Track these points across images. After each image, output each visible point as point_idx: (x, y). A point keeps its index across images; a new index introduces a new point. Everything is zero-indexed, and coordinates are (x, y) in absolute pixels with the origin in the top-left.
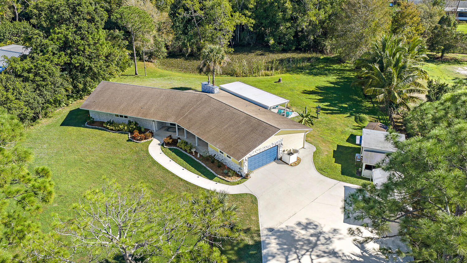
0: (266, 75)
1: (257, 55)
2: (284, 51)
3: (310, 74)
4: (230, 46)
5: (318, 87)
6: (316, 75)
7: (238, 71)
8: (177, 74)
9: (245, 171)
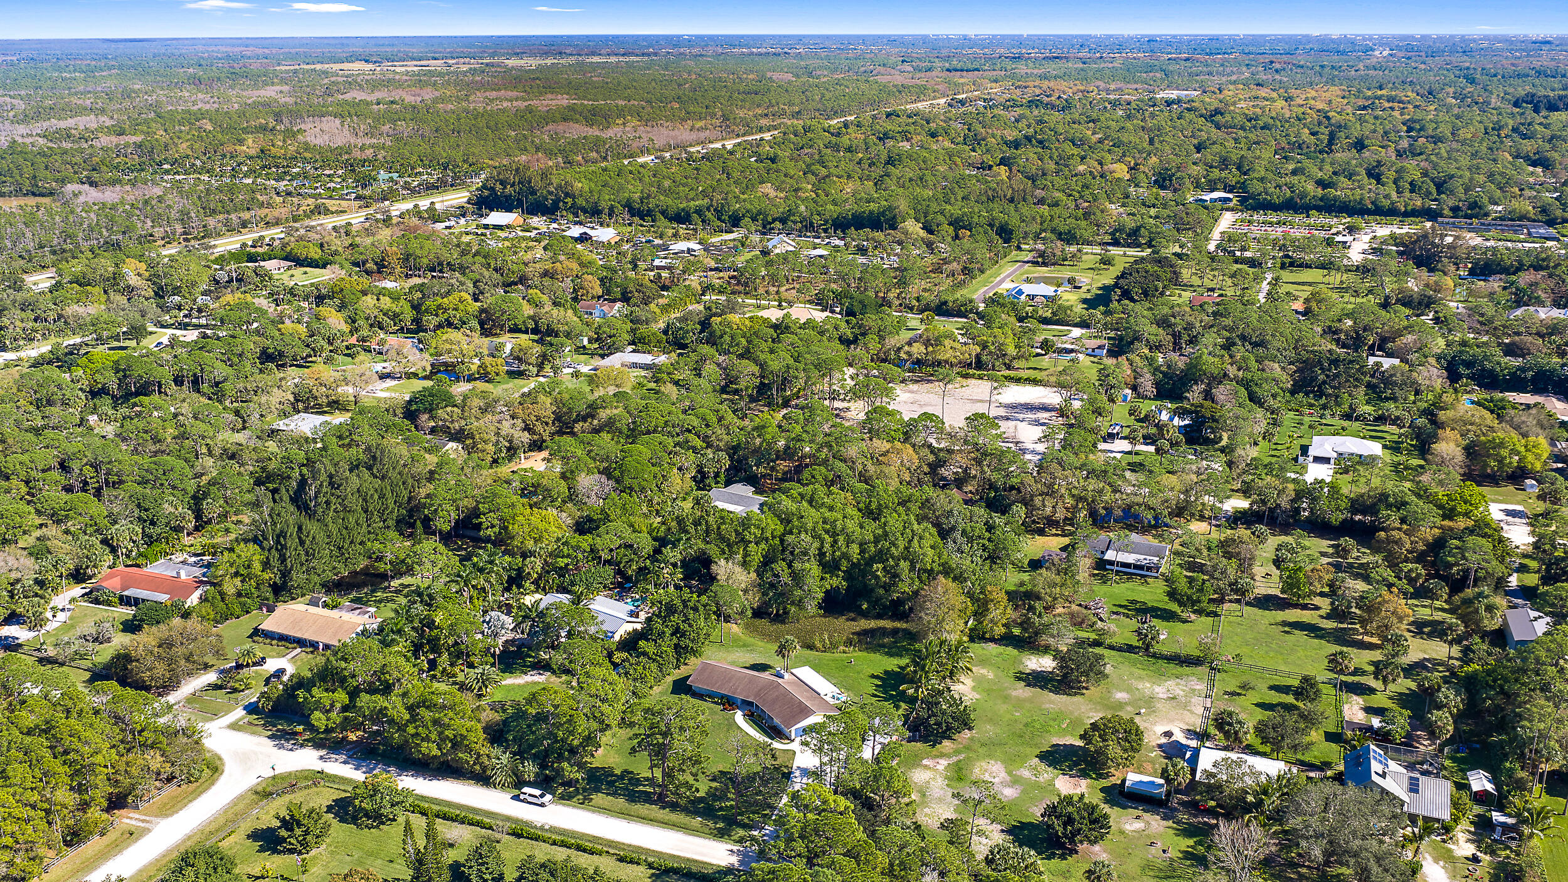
0: (844, 652)
1: (848, 620)
2: (879, 616)
3: (887, 654)
4: (820, 608)
5: (886, 672)
6: (891, 656)
7: (819, 645)
8: (760, 643)
9: (793, 737)
